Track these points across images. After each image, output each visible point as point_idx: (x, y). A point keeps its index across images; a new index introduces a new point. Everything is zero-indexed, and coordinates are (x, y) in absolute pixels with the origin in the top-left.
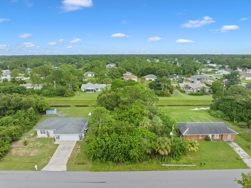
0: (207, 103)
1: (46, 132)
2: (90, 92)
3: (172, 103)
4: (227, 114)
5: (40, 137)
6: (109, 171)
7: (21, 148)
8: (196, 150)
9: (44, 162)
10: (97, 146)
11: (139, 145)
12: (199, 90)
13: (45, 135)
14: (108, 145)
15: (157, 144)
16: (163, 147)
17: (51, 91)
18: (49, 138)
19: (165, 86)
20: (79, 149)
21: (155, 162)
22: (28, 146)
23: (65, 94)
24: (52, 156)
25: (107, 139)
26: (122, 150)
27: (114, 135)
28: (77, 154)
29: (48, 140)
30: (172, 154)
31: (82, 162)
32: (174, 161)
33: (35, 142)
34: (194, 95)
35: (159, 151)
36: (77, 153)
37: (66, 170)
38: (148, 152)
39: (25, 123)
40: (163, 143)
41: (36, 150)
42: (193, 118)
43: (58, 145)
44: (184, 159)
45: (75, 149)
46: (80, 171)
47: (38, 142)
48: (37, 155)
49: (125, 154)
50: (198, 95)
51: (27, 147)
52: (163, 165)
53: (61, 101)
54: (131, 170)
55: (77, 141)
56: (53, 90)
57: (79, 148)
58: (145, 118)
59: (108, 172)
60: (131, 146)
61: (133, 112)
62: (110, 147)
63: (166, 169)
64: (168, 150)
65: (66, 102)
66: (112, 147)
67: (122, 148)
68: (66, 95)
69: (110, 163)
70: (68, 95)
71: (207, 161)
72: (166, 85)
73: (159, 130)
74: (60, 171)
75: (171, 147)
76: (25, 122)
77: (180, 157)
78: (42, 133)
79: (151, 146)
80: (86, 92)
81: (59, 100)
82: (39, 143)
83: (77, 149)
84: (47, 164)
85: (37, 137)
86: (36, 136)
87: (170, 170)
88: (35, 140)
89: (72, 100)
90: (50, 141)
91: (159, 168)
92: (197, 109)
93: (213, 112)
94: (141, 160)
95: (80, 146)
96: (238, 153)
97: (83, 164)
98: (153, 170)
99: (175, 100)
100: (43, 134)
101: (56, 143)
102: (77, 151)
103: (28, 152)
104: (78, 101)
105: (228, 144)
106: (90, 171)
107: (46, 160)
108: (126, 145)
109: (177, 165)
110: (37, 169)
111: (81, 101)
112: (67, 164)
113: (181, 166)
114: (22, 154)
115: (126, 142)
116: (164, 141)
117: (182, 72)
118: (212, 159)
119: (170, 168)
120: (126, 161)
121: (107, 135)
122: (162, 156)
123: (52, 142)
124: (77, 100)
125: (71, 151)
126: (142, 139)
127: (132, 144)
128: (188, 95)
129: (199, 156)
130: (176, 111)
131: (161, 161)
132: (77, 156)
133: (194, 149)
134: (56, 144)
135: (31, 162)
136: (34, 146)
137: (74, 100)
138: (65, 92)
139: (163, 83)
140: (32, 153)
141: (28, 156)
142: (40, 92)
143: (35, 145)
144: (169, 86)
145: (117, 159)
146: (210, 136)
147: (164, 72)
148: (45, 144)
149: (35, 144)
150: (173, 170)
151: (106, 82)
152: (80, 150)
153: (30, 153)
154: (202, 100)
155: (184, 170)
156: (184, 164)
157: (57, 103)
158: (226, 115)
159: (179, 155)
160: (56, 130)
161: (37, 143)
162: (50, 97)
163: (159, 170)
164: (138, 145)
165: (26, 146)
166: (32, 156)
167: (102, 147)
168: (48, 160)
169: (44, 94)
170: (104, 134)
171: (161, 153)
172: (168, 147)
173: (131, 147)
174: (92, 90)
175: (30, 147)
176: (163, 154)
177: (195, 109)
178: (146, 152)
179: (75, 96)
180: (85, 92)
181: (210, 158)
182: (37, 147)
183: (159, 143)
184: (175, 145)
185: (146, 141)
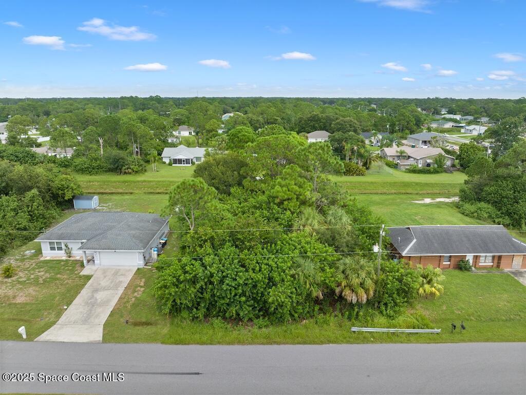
0: (450, 190)
1: (63, 247)
2: (182, 165)
3: (370, 190)
4: (504, 209)
5: (48, 258)
6: (211, 344)
8: (437, 293)
9: (47, 319)
10: (182, 278)
11: (293, 276)
12: (429, 161)
13: (61, 255)
14: (212, 275)
15: (340, 276)
16: (356, 281)
17: (92, 161)
18: (70, 260)
19: (353, 151)
20: (141, 287)
21: (332, 320)
22: (14, 278)
23: (124, 168)
24: (69, 304)
25: (207, 260)
26: (247, 290)
27: (229, 249)
28: (133, 299)
29: (67, 266)
30: (377, 303)
31: (144, 320)
32: (383, 320)
33: (34, 269)
34: (418, 173)
35: (343, 294)
36: (135, 297)
37: (101, 339)
38: (314, 294)
39: (15, 226)
40: (355, 271)
41: (31, 290)
42: (421, 219)
43: (88, 277)
44: (407, 315)
45: (132, 287)
46: (137, 343)
47: (42, 269)
48: (33, 302)
49: (254, 299)
50: (429, 172)
51: (10, 283)
52: (354, 329)
53: (115, 182)
54: (269, 341)
55: (138, 269)
56: (96, 160)
57: (142, 284)
58: (308, 211)
59: (210, 346)
60: (270, 279)
61: (277, 197)
62: (215, 280)
63: (363, 339)
64: (367, 291)
65: (126, 184)
66: (222, 282)
67: (246, 284)
68: (127, 171)
69: (217, 322)
70: (130, 171)
71: (468, 320)
72: (355, 148)
73: (345, 239)
74: (83, 343)
75: (376, 283)
76: (16, 223)
77: (397, 309)
78: (52, 249)
79: (323, 279)
80: (173, 165)
81: (109, 181)
82: (42, 273)
83: (136, 287)
84: (54, 323)
85: (42, 259)
86: (40, 256)
87: (372, 342)
88: (34, 264)
89: (138, 182)
90: (70, 268)
91: (345, 338)
92: (428, 201)
93: (468, 207)
94: (296, 317)
95: (143, 280)
97: (147, 324)
98: (329, 342)
99: (375, 183)
100: (56, 251)
101: (85, 272)
102: (134, 291)
103: (10, 293)
104: (154, 183)
105: (516, 278)
106: (163, 343)
107: (54, 313)
108: (259, 276)
109: (392, 330)
110: (24, 336)
111: (160, 183)
112: (104, 325)
113: (402, 333)
115: (257, 269)
116: (357, 267)
117: (388, 126)
118: (479, 316)
119: (374, 338)
120: (258, 317)
121: (210, 250)
122: (351, 305)
123: (77, 270)
124: (150, 181)
125: (121, 291)
126: (301, 261)
127: (275, 275)
128: (405, 172)
129: (444, 308)
130: (379, 204)
131: (349, 318)
132: (133, 304)
133: (433, 289)
134: (84, 275)
135: (14, 320)
136: (28, 279)
137: (145, 181)
138: (124, 163)
139: (349, 145)
140: (22, 296)
141: (10, 304)
142: (67, 163)
143: (32, 276)
144: (362, 151)
145: (234, 312)
146: (470, 257)
147: (350, 125)
148: (58, 276)
149: (33, 274)
150: (381, 343)
151: (220, 144)
152: (142, 289)
153: (14, 297)
154: (437, 182)
155: (409, 341)
156: (408, 327)
157: (105, 187)
158: (502, 213)
159: (396, 304)
160: (88, 240)
161: (39, 272)
162: (90, 173)
163: (344, 341)
164: (289, 277)
165: (9, 280)
166: (19, 304)
167: (194, 281)
168: (59, 315)
169: (76, 167)
170: (201, 246)
171: (349, 299)
172: (369, 283)
173: (271, 282)
174: (187, 161)
175: (20, 283)
176: (354, 301)
177: (423, 200)
178: (309, 295)
179: (146, 174)
180: (170, 164)
181: (473, 313)
182: (36, 282)
183: (343, 272)
184: (385, 278)
185: (310, 267)
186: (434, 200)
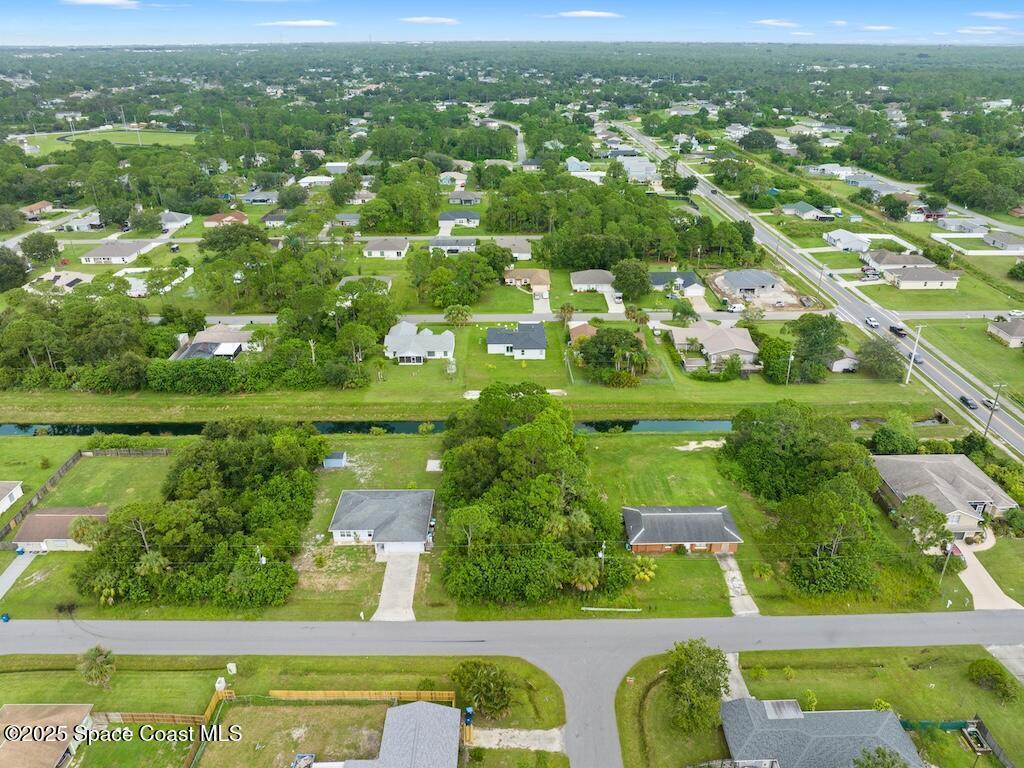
1: (352, 534)
5: (340, 544)
6: (488, 620)
7: (314, 572)
8: (648, 579)
9: (372, 603)
10: (468, 579)
11: (542, 575)
13: (350, 541)
14: (487, 577)
15: (575, 574)
16: (585, 577)
18: (361, 546)
19: (624, 358)
20: (428, 573)
21: (569, 602)
22: (326, 567)
23: (347, 382)
24: (380, 591)
26: (511, 585)
27: (498, 558)
28: (426, 585)
29: (361, 553)
30: (602, 588)
31: (438, 602)
32: (604, 601)
33: (335, 556)
35: (577, 585)
36: (426, 582)
37: (415, 618)
38: (557, 587)
40: (585, 571)
41: (346, 578)
42: (672, 479)
43: (384, 565)
44: (622, 598)
45: (421, 574)
46: (439, 620)
47: (342, 557)
48: (352, 589)
49: (516, 590)
51: (326, 572)
52: (583, 609)
53: (341, 405)
54: (527, 618)
55: (421, 555)
57: (428, 570)
58: (555, 515)
59: (487, 622)
60: (527, 577)
62: (490, 579)
63: (587, 616)
64: (593, 583)
65: (355, 408)
66: (494, 580)
67: (511, 582)
68: (350, 385)
69: (491, 605)
70: (354, 385)
72: (628, 354)
73: (581, 541)
74: (405, 622)
75: (600, 577)
77: (615, 592)
78: (343, 536)
79: (562, 576)
80: (400, 364)
81: (333, 405)
82: (345, 561)
83: (425, 573)
84: (377, 605)
85: (336, 545)
86: (332, 541)
87: (594, 619)
88: (332, 551)
89: (368, 405)
90: (364, 554)
91: (576, 615)
92: (693, 446)
94: (545, 598)
95: (427, 565)
96: (729, 584)
97: (441, 605)
98: (565, 618)
100: (346, 538)
101: (379, 559)
102: (424, 578)
103: (331, 581)
104: (387, 407)
105: (719, 561)
106: (457, 620)
107: (373, 598)
108: (519, 577)
109: (608, 609)
110: (363, 618)
112: (413, 607)
113: (615, 612)
114: (322, 589)
115: (518, 571)
116: (587, 568)
117: (699, 250)
118: (676, 597)
119: (595, 615)
120: (518, 600)
121: (485, 558)
122: (582, 592)
123: (372, 556)
124: (385, 404)
125: (414, 578)
126: (547, 563)
127: (530, 574)
128: (690, 378)
129: (652, 591)
131: (581, 600)
132: (427, 589)
133: (646, 576)
134: (379, 563)
136: (337, 568)
137: (375, 404)
138: (346, 376)
140: (341, 584)
143: (339, 565)
145: (502, 599)
146: (687, 545)
148: (359, 564)
149: (338, 562)
150: (600, 619)
152: (429, 575)
153: (336, 585)
154: (721, 402)
155: (618, 618)
156: (620, 607)
159: (616, 589)
160: (375, 530)
161: (341, 560)
162: (306, 390)
164: (539, 576)
165: (322, 569)
166: (342, 591)
167: (476, 581)
168: (377, 599)
171: (581, 588)
172: (594, 579)
173: (527, 580)
174: (418, 359)
175: (332, 571)
176: (584, 590)
177: (688, 444)
178: (553, 587)
179: (371, 385)
180: (396, 362)
182: (344, 571)
185: (553, 568)
186: (699, 443)
